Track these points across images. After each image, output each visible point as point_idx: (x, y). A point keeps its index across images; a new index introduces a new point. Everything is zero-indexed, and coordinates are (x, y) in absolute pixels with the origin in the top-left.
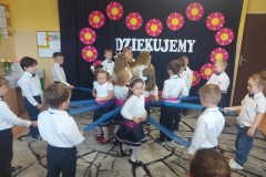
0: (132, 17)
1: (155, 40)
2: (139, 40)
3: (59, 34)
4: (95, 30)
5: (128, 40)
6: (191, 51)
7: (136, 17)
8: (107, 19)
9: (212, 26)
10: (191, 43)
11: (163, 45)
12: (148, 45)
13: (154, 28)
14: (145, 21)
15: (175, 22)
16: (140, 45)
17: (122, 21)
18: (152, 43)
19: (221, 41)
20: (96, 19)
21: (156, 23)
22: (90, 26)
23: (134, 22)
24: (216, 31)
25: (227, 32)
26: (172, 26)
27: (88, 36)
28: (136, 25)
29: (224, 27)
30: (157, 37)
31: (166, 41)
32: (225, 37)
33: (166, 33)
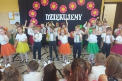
0: (53, 4)
1: (64, 15)
2: (57, 15)
3: (19, 13)
4: (36, 10)
5: (52, 15)
6: (80, 19)
7: (55, 4)
8: (41, 6)
9: (89, 8)
10: (80, 16)
11: (68, 17)
12: (61, 17)
13: (63, 9)
14: (59, 6)
15: (73, 6)
16: (57, 17)
17: (48, 6)
18: (63, 16)
19: (94, 14)
20: (36, 6)
21: (64, 7)
22: (33, 9)
23: (54, 6)
24: (91, 10)
25: (96, 11)
26: (71, 8)
27: (33, 14)
28: (55, 8)
29: (95, 8)
30: (65, 13)
31: (69, 15)
32: (95, 13)
33: (69, 12)
